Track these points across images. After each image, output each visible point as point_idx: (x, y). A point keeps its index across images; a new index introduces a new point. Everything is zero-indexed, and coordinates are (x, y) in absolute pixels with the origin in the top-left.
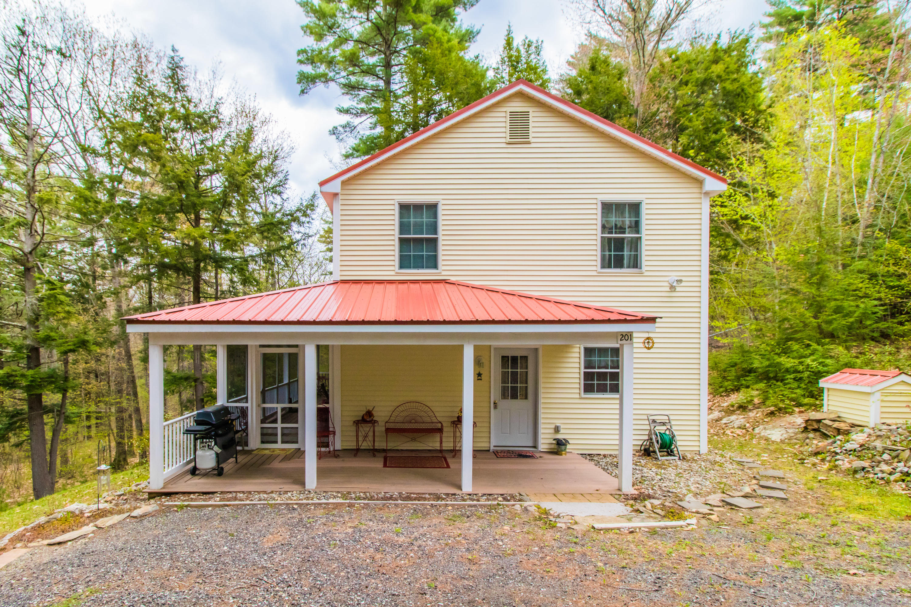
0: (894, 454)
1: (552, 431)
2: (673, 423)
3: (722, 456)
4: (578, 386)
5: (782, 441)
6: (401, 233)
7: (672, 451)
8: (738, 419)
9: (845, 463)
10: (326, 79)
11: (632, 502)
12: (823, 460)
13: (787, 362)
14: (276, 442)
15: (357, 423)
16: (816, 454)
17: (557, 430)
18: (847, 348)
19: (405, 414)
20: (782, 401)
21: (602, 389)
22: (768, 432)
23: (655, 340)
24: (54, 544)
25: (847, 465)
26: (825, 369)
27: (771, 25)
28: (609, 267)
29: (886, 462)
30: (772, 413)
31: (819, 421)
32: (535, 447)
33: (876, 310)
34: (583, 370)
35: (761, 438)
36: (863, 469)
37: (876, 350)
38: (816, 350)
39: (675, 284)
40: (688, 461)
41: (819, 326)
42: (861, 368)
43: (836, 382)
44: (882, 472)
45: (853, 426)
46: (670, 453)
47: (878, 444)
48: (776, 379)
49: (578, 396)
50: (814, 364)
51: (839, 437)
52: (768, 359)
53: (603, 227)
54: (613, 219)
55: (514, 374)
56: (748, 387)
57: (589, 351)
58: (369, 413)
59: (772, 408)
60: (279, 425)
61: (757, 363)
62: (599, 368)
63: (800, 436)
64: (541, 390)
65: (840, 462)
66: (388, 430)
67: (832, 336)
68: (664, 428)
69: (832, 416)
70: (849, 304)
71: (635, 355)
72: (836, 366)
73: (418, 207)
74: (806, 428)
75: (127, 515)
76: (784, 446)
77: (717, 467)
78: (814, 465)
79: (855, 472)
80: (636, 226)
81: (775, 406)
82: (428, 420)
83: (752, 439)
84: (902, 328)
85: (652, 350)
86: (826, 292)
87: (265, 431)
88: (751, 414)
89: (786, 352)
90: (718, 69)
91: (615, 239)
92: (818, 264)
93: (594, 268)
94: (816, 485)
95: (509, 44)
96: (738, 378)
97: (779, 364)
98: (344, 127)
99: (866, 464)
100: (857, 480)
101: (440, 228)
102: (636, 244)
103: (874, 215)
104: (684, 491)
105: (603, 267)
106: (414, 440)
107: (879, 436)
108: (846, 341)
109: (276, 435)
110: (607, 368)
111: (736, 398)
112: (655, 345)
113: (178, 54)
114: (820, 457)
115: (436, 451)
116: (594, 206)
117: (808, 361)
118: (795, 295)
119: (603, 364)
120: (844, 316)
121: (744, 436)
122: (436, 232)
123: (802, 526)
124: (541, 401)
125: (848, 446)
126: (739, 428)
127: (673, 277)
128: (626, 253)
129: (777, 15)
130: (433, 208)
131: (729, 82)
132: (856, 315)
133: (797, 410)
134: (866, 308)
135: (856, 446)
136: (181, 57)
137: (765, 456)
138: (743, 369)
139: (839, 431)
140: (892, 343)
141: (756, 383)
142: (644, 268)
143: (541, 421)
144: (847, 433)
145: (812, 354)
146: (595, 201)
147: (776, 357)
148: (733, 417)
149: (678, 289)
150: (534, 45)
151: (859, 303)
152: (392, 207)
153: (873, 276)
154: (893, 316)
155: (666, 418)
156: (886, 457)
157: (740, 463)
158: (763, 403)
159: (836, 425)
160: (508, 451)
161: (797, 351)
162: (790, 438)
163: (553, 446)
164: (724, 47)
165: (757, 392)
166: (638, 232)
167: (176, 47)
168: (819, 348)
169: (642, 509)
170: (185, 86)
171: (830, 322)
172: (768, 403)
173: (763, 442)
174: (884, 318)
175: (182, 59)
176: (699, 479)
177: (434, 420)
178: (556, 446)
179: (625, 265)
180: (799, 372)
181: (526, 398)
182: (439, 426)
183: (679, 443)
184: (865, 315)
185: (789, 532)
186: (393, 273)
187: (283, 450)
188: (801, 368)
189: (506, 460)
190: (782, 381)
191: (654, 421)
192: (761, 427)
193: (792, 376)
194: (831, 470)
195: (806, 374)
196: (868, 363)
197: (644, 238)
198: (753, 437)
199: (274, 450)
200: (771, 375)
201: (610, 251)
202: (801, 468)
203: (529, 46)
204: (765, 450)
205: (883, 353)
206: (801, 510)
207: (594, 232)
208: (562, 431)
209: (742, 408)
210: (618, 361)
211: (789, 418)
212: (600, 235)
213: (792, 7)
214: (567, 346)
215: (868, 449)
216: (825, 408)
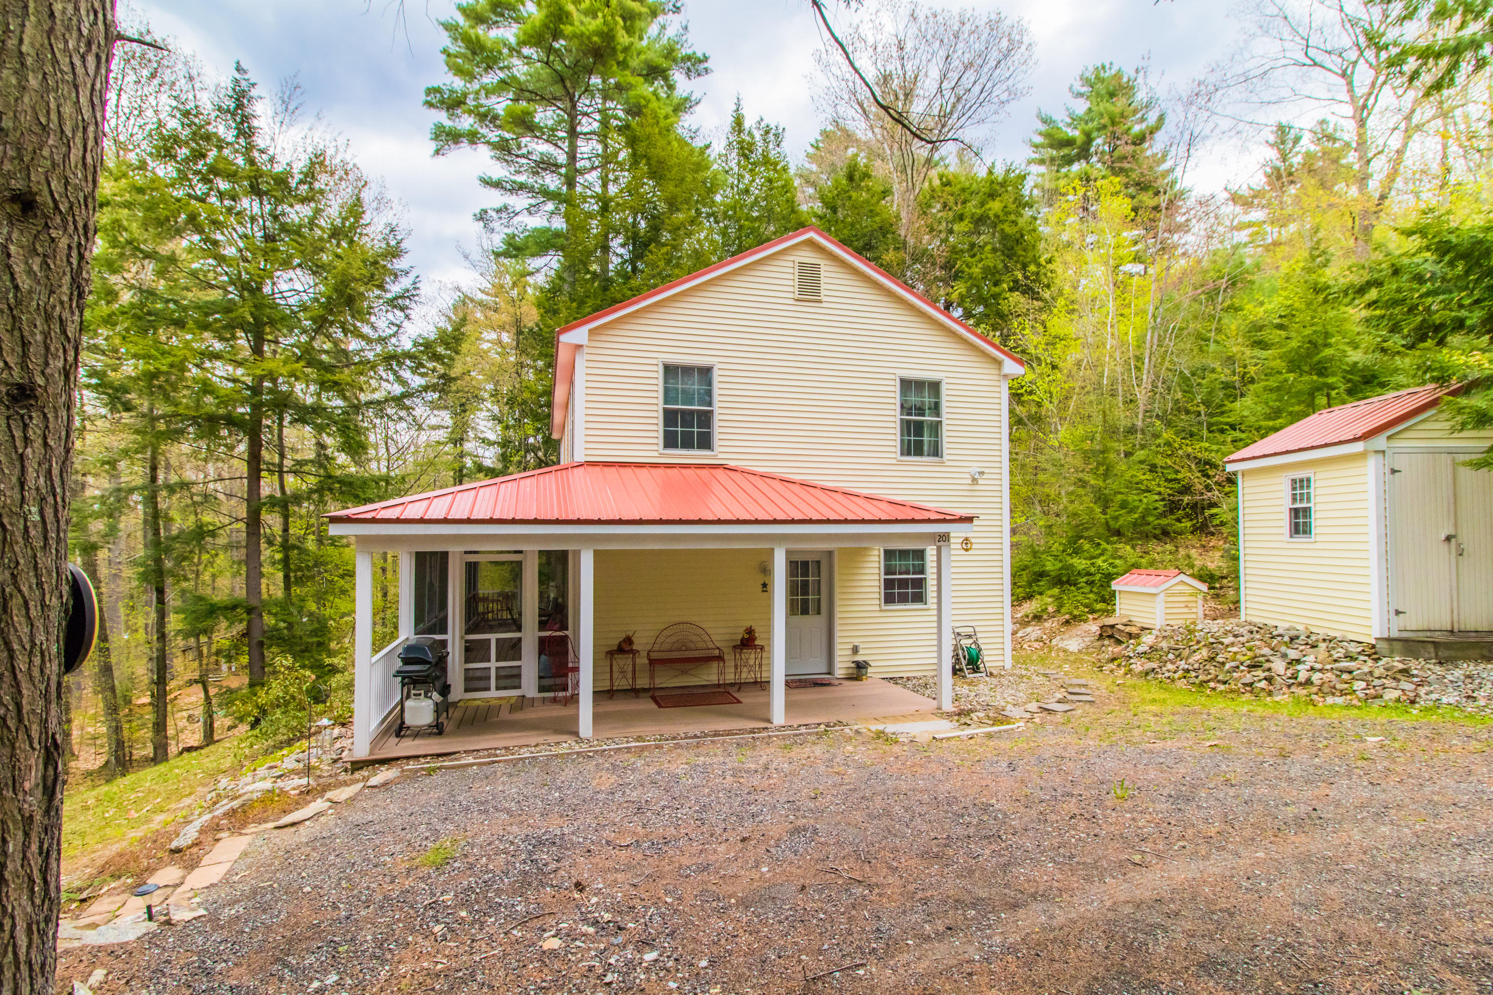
0: (1177, 653)
1: (850, 652)
2: (979, 635)
3: (1026, 669)
4: (877, 596)
5: (1080, 651)
6: (666, 402)
7: (978, 668)
8: (1033, 631)
9: (1138, 666)
10: (473, 138)
11: (956, 718)
12: (1119, 666)
13: (1080, 563)
14: (488, 689)
15: (611, 654)
16: (1113, 660)
17: (855, 650)
18: (1133, 547)
19: (674, 639)
20: (1077, 607)
21: (903, 599)
22: (1066, 642)
23: (973, 540)
24: (285, 826)
25: (1140, 668)
26: (1115, 570)
27: (1043, 146)
28: (909, 454)
29: (1172, 663)
30: (1067, 622)
31: (1112, 627)
32: (829, 673)
33: (1157, 505)
34: (883, 577)
35: (1059, 649)
36: (1154, 669)
37: (1159, 549)
38: (1105, 550)
39: (977, 476)
40: (995, 677)
41: (1107, 522)
42: (1146, 568)
43: (1127, 584)
44: (1168, 671)
45: (1143, 629)
46: (976, 670)
47: (1164, 645)
48: (1068, 582)
49: (877, 608)
50: (1105, 565)
51: (1132, 641)
52: (1061, 561)
53: (902, 406)
54: (913, 399)
55: (805, 584)
56: (1041, 594)
57: (889, 554)
58: (629, 640)
59: (1067, 617)
60: (493, 664)
61: (1050, 566)
62: (900, 574)
63: (1097, 644)
64: (837, 603)
65: (1133, 666)
66: (652, 662)
67: (1118, 533)
68: (971, 641)
69: (1124, 621)
70: (1132, 498)
71: (953, 558)
72: (1124, 567)
73: (688, 370)
74: (1101, 635)
75: (361, 785)
76: (1082, 656)
77: (1025, 680)
78: (1112, 671)
79: (1147, 674)
80: (936, 408)
81: (1071, 613)
82: (701, 645)
83: (1050, 651)
84: (1179, 525)
85: (970, 552)
86: (1113, 485)
87: (471, 673)
88: (1047, 625)
89: (1077, 552)
90: (995, 206)
91: (915, 422)
92: (1103, 452)
93: (893, 455)
94: (1116, 688)
95: (738, 123)
96: (1030, 584)
97: (1072, 565)
98: (499, 211)
99: (1154, 665)
100: (1149, 681)
101: (716, 398)
102: (936, 428)
103: (1152, 400)
104: (1003, 704)
105: (902, 454)
106: (684, 672)
107: (1164, 637)
108: (1132, 539)
109: (489, 678)
110: (908, 573)
111: (1031, 607)
112: (974, 546)
113: (246, 77)
114: (1116, 663)
115: (714, 686)
116: (892, 383)
117: (1099, 562)
118: (1084, 487)
119: (903, 569)
120: (1129, 512)
121: (1042, 649)
122: (710, 404)
123: (1111, 719)
124: (838, 615)
125: (1140, 649)
126: (1037, 640)
127: (975, 468)
128: (926, 439)
129: (1047, 135)
130: (705, 372)
131: (1007, 224)
132: (1140, 510)
133: (1090, 616)
134: (1148, 504)
135: (1146, 648)
136: (252, 81)
137: (1067, 667)
138: (1035, 573)
139: (1130, 636)
140: (1172, 540)
141: (1049, 589)
142: (946, 457)
143: (838, 640)
144: (1138, 636)
145: (1102, 554)
146: (893, 377)
147: (1068, 558)
148: (1029, 629)
149: (980, 482)
150: (773, 131)
151: (1142, 497)
152: (654, 368)
153: (1153, 468)
154: (1172, 512)
155: (972, 630)
156: (1171, 656)
157: (1045, 675)
158: (1058, 611)
159: (1128, 629)
160: (800, 680)
161: (1088, 551)
162: (1087, 648)
163: (850, 671)
164: (1000, 179)
165: (1050, 600)
166: (938, 414)
167: (244, 65)
168: (1109, 547)
169: (969, 722)
170: (255, 128)
171: (1116, 518)
172: (1063, 610)
173: (1061, 654)
174: (1163, 515)
175: (254, 85)
176: (1013, 692)
177: (711, 645)
178: (855, 671)
179: (926, 452)
180: (1091, 574)
181: (819, 613)
182: (717, 652)
183: (986, 659)
184: (1147, 512)
185: (1101, 724)
186: (656, 454)
187: (500, 698)
188: (1093, 570)
189: (803, 690)
190: (1075, 585)
191: (959, 634)
192: (1058, 638)
193: (1084, 580)
194: (1126, 674)
195: (1098, 577)
196: (1152, 563)
197: (945, 422)
198: (1051, 649)
199: (487, 700)
200: (1064, 579)
201: (909, 435)
202: (1100, 675)
203: (767, 132)
204: (1065, 661)
205: (1164, 552)
206: (1106, 709)
207: (893, 413)
208: (861, 652)
209: (1037, 618)
210: (923, 565)
211: (1084, 626)
212: (899, 417)
213: (1064, 129)
214: (865, 549)
215: (1156, 650)
216: (1117, 613)
